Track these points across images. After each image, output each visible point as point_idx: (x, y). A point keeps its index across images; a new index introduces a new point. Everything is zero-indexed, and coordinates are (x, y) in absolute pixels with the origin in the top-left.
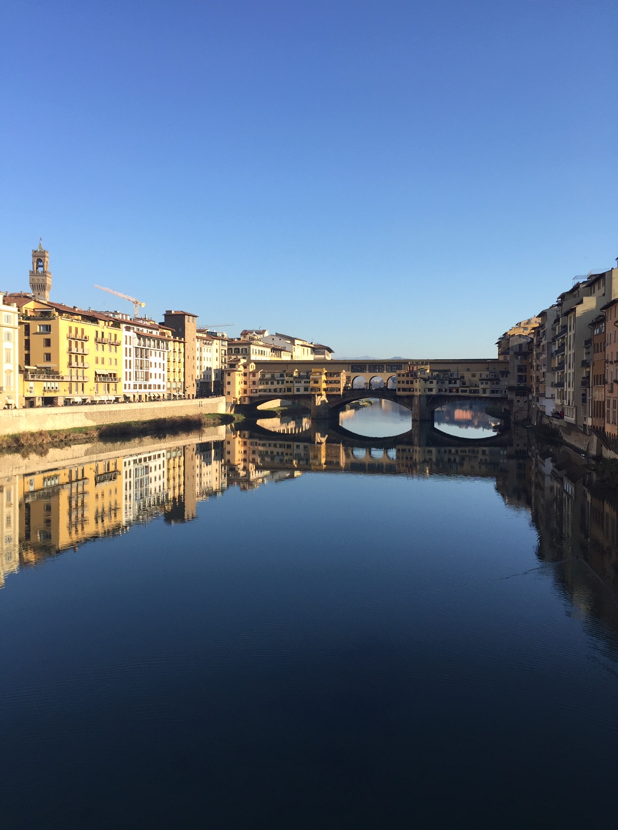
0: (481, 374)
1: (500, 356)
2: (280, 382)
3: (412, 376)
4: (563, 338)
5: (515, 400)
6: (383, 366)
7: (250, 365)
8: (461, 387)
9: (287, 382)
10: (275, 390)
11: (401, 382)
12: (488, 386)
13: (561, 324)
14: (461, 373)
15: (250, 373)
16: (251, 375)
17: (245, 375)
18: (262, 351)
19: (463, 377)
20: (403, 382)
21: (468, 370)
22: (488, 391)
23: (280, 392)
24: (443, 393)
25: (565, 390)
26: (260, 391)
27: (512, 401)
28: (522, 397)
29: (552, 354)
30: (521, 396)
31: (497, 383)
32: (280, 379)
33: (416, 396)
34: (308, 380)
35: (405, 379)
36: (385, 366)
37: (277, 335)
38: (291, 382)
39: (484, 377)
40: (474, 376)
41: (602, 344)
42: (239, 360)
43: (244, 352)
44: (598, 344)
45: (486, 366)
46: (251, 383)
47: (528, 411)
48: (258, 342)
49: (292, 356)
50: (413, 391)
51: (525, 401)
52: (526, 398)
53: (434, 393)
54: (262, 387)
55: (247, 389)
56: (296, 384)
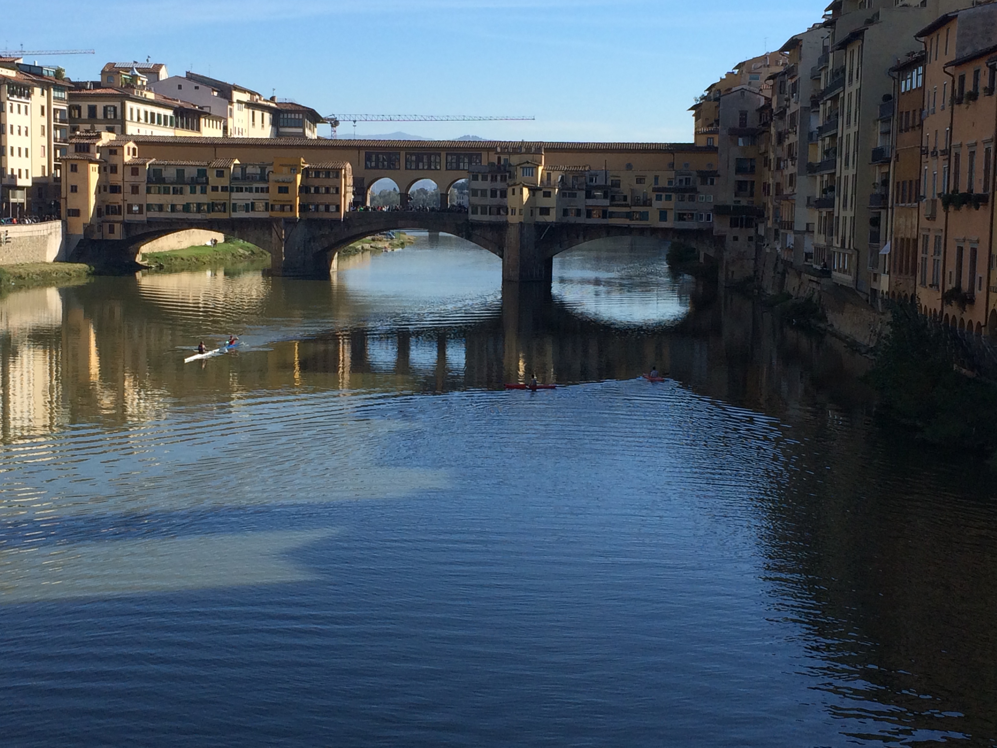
0: (656, 178)
1: (698, 137)
2: (198, 188)
3: (504, 179)
4: (835, 99)
5: (730, 236)
6: (439, 155)
7: (126, 147)
8: (612, 205)
9: (215, 189)
10: (186, 208)
11: (479, 192)
12: (670, 205)
13: (830, 67)
14: (615, 173)
15: (125, 165)
16: (128, 170)
17: (113, 168)
18: (153, 114)
19: (617, 183)
20: (484, 193)
21: (629, 167)
22: (671, 216)
23: (199, 211)
24: (572, 219)
25: (836, 214)
26: (149, 207)
27: (720, 240)
28: (744, 229)
29: (811, 134)
30: (742, 227)
31: (692, 199)
32: (198, 180)
33: (512, 224)
34: (264, 185)
35: (487, 185)
36: (443, 154)
37: (191, 77)
38: (224, 189)
39: (663, 183)
40: (640, 180)
41: (917, 113)
42: (99, 136)
43: (110, 116)
44: (908, 113)
45: (669, 158)
46: (128, 188)
47: (756, 260)
48: (145, 92)
49: (225, 129)
50: (507, 213)
51: (750, 239)
52: (752, 232)
53: (552, 218)
54: (154, 199)
55: (121, 203)
56: (235, 195)
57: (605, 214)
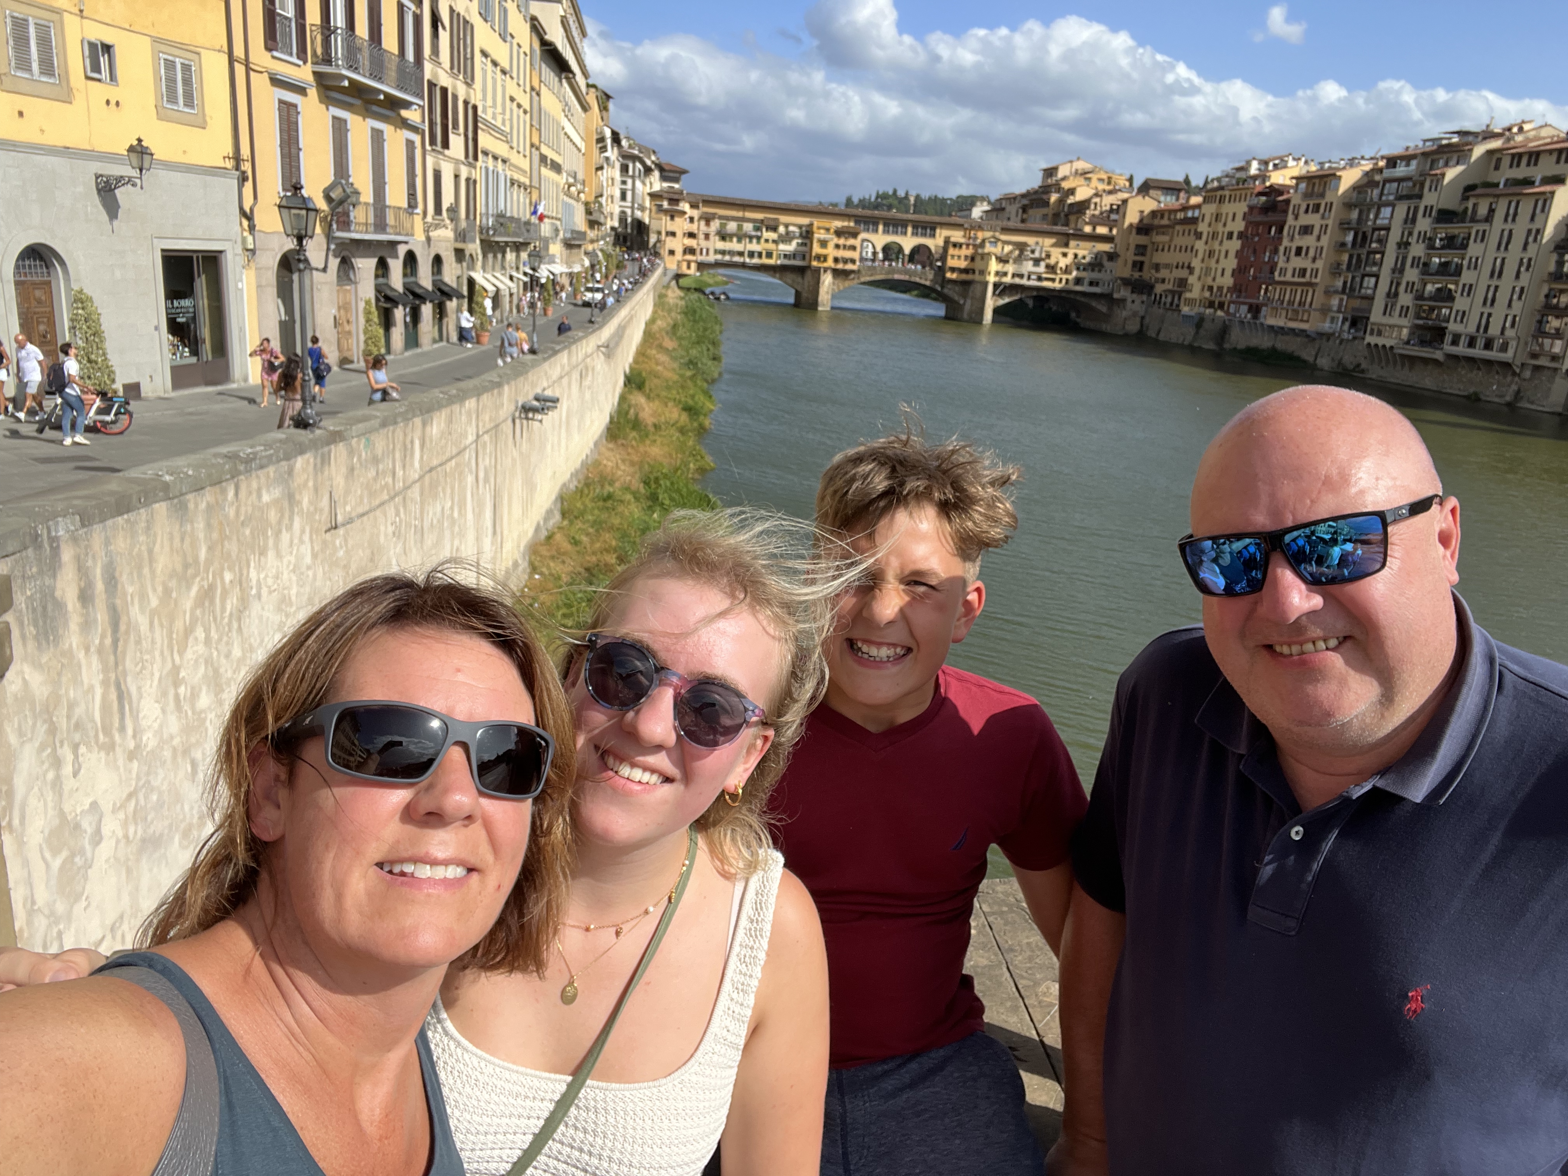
2: (755, 241)
5: (1129, 300)
6: (908, 225)
8: (1045, 273)
9: (767, 241)
10: (744, 254)
12: (1085, 274)
14: (1046, 249)
15: (700, 218)
16: (703, 223)
17: (692, 219)
19: (1048, 256)
20: (959, 257)
22: (1085, 283)
23: (753, 257)
24: (1017, 281)
26: (717, 252)
27: (1123, 301)
28: (1139, 296)
30: (1139, 293)
31: (1100, 271)
32: (754, 233)
33: (978, 282)
36: (910, 225)
38: (774, 241)
39: (1080, 258)
40: (1065, 255)
46: (702, 236)
50: (974, 272)
51: (1143, 302)
52: (1144, 297)
53: (1008, 280)
54: (721, 245)
55: (695, 247)
56: (782, 247)
57: (1040, 279)
